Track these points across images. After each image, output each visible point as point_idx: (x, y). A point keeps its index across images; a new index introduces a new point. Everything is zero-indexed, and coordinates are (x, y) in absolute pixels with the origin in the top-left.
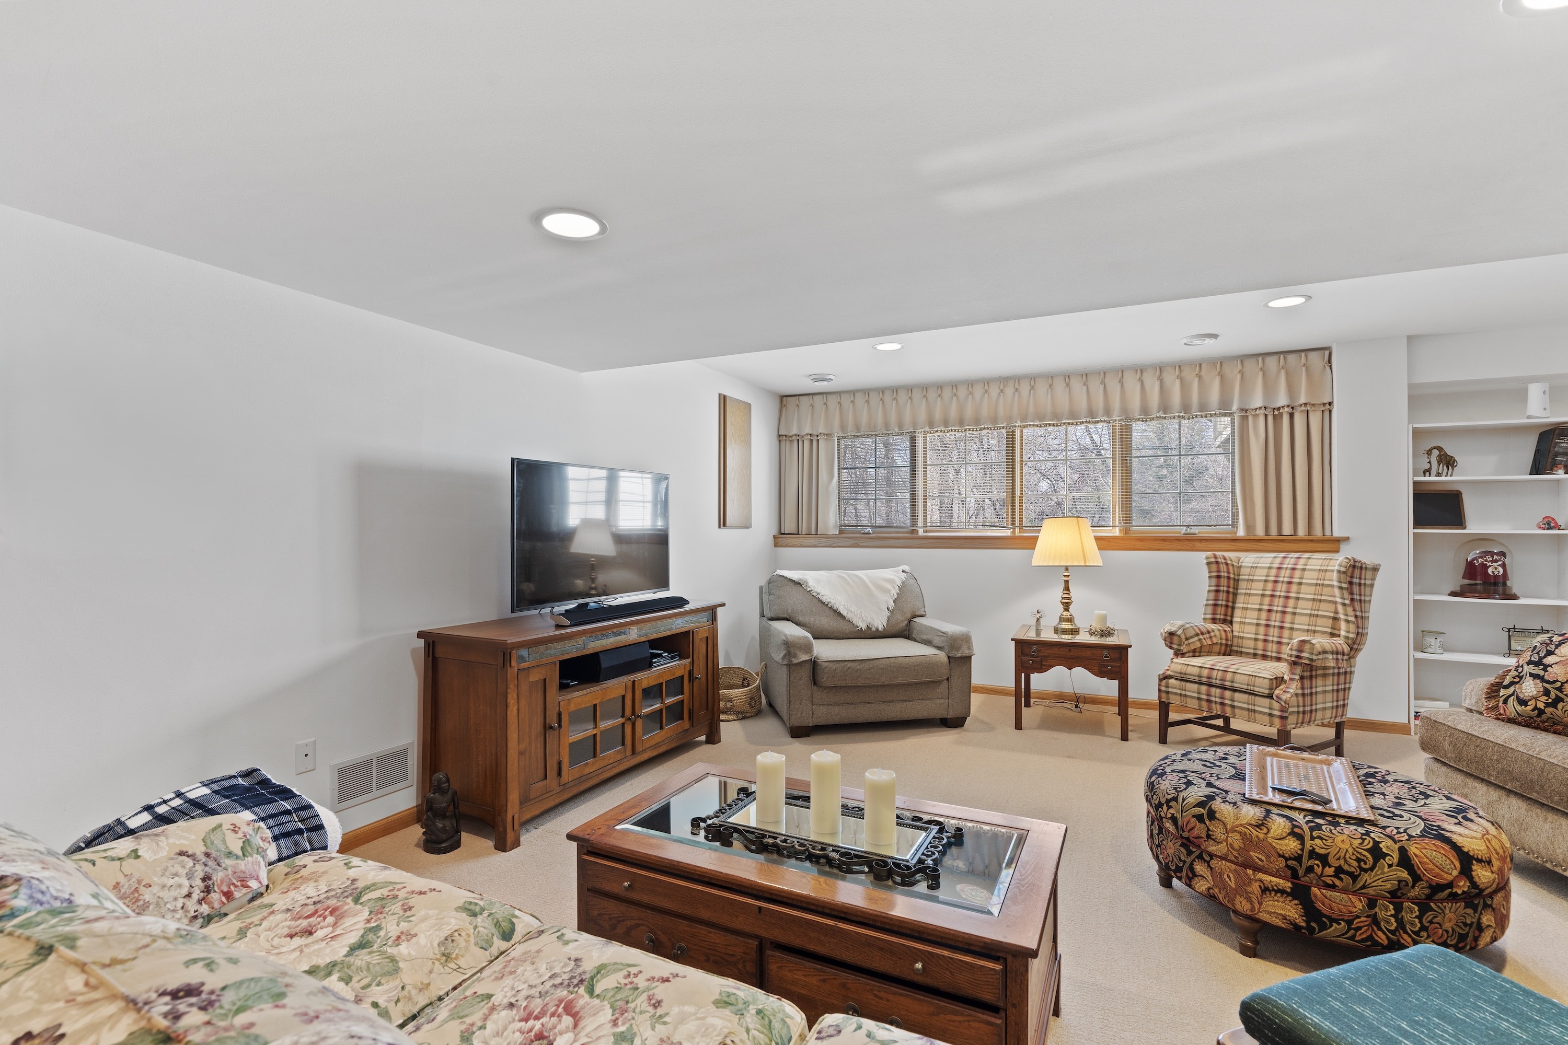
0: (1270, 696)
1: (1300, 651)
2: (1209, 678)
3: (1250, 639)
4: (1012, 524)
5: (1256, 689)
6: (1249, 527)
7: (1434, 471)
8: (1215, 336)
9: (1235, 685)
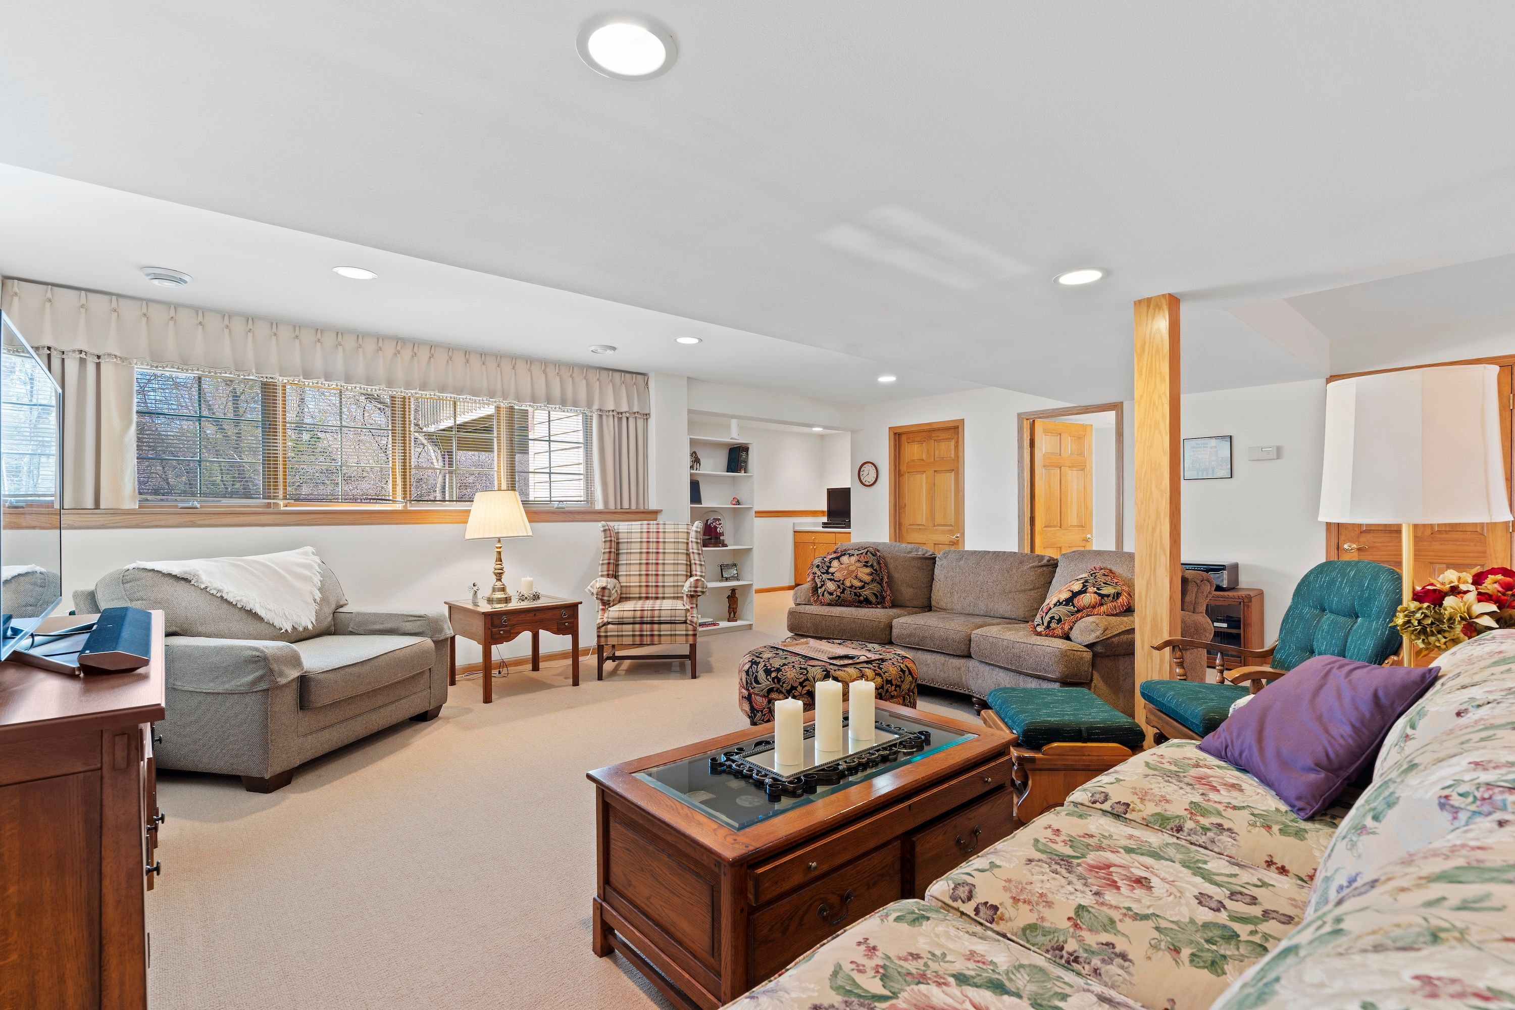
0: (685, 622)
1: (696, 587)
2: (642, 617)
3: (635, 586)
4: (404, 498)
5: (677, 619)
6: (606, 502)
7: (695, 468)
8: (614, 349)
9: (662, 619)
